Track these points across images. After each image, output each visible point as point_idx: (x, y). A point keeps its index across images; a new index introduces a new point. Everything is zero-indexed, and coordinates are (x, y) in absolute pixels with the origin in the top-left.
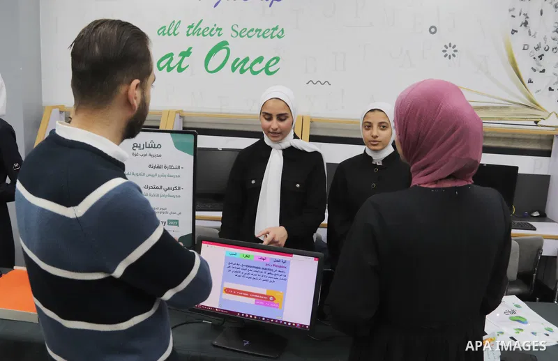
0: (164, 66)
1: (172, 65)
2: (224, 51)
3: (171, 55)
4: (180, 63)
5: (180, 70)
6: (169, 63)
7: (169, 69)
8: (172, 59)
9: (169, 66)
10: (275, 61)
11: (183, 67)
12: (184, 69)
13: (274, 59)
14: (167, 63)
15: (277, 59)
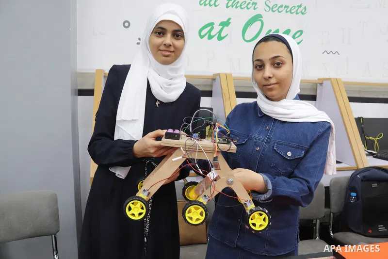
0: (206, 35)
1: (213, 33)
2: (258, 24)
3: (212, 24)
4: (220, 32)
5: (220, 38)
6: (210, 31)
7: (210, 37)
8: (212, 28)
9: (210, 35)
10: (299, 34)
11: (223, 35)
12: (224, 38)
13: (298, 31)
14: (208, 31)
15: (301, 32)
